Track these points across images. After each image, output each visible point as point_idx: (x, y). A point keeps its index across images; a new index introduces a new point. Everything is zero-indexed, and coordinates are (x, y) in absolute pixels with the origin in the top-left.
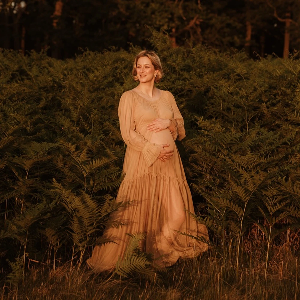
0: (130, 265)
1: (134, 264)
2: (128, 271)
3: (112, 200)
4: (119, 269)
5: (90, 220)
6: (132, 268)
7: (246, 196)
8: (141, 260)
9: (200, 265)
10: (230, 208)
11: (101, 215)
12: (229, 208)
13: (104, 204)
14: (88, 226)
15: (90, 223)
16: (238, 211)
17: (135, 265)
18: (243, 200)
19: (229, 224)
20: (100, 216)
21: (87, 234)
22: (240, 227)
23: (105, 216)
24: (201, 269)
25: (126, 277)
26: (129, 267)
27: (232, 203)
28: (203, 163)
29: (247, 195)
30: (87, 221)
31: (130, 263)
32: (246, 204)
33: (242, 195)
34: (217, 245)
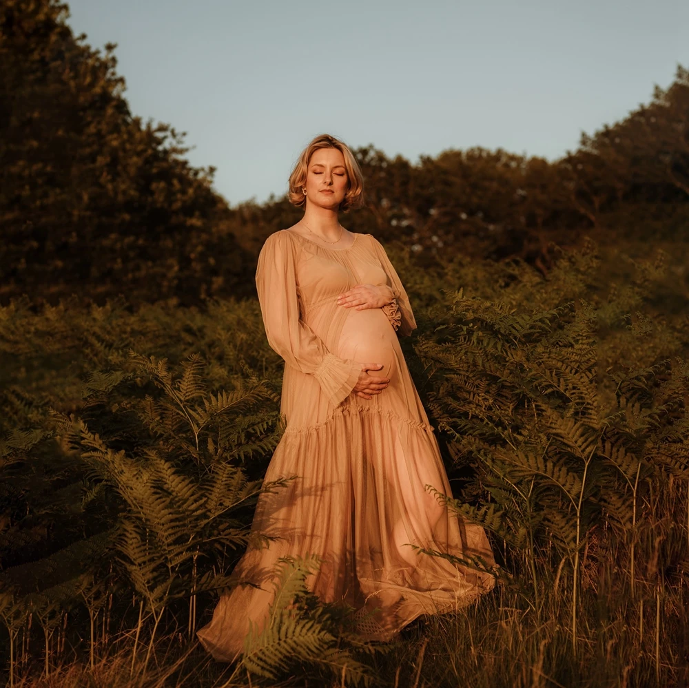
0: (279, 644)
1: (288, 640)
2: (273, 660)
3: (235, 476)
4: (251, 655)
5: (173, 527)
6: (284, 652)
7: (585, 444)
8: (308, 630)
9: (477, 628)
10: (546, 477)
11: (209, 513)
12: (544, 477)
13: (213, 487)
14: (169, 545)
15: (173, 538)
16: (568, 484)
17: (293, 644)
18: (578, 455)
19: (545, 519)
20: (205, 516)
21: (170, 566)
22: (574, 527)
23: (220, 516)
24: (478, 640)
25: (271, 676)
26: (276, 650)
27: (550, 465)
28: (472, 395)
29: (590, 440)
30: (166, 531)
31: (280, 639)
32: (587, 464)
33: (576, 442)
34: (518, 576)
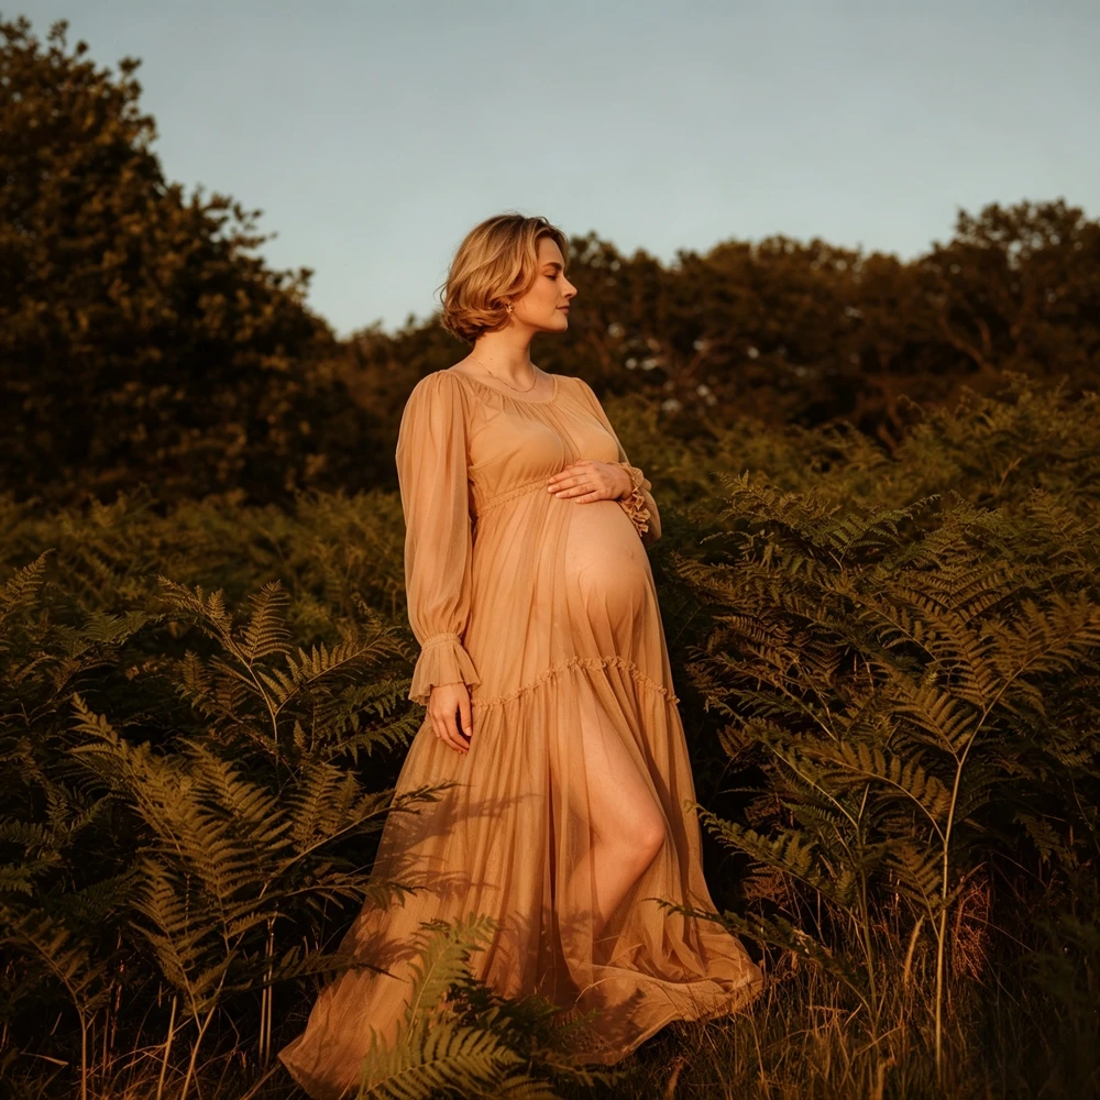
0: (422, 1070)
1: (438, 1063)
3: (342, 784)
4: (373, 1088)
6: (430, 1082)
7: (957, 730)
8: (474, 1045)
10: (890, 785)
11: (295, 847)
12: (882, 785)
13: (303, 801)
14: (225, 902)
15: (235, 888)
16: (927, 796)
17: (446, 1070)
18: (945, 748)
19: (888, 856)
20: (289, 852)
21: (226, 937)
22: (939, 867)
26: (417, 1079)
27: (895, 764)
29: (965, 722)
30: (220, 877)
31: (423, 1062)
32: (960, 765)
33: (941, 726)
34: (840, 952)
